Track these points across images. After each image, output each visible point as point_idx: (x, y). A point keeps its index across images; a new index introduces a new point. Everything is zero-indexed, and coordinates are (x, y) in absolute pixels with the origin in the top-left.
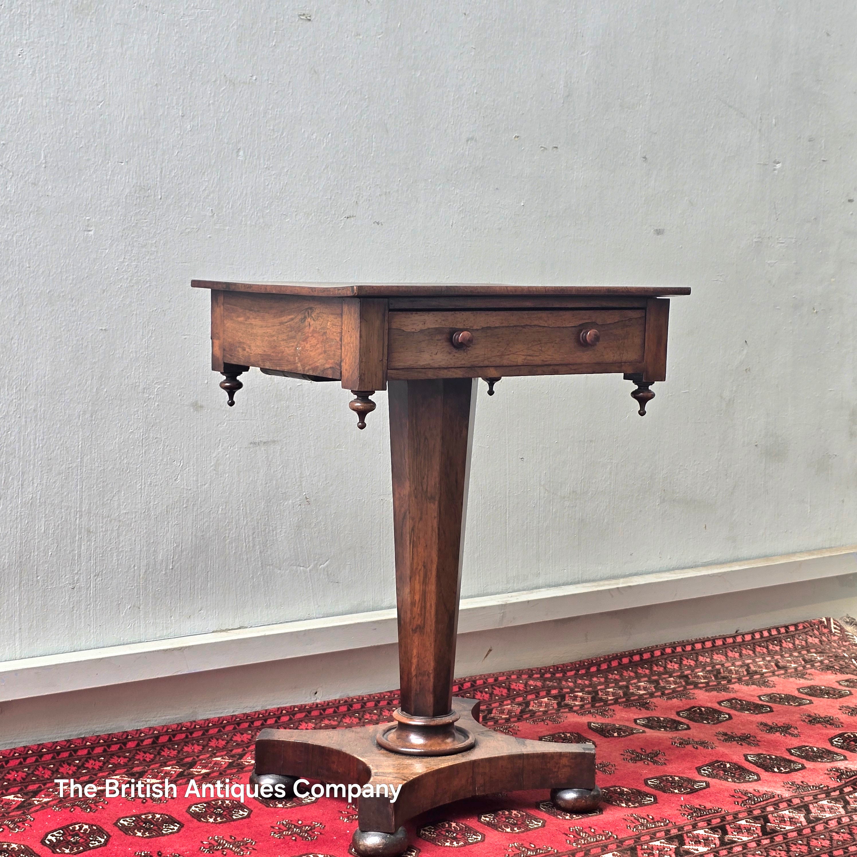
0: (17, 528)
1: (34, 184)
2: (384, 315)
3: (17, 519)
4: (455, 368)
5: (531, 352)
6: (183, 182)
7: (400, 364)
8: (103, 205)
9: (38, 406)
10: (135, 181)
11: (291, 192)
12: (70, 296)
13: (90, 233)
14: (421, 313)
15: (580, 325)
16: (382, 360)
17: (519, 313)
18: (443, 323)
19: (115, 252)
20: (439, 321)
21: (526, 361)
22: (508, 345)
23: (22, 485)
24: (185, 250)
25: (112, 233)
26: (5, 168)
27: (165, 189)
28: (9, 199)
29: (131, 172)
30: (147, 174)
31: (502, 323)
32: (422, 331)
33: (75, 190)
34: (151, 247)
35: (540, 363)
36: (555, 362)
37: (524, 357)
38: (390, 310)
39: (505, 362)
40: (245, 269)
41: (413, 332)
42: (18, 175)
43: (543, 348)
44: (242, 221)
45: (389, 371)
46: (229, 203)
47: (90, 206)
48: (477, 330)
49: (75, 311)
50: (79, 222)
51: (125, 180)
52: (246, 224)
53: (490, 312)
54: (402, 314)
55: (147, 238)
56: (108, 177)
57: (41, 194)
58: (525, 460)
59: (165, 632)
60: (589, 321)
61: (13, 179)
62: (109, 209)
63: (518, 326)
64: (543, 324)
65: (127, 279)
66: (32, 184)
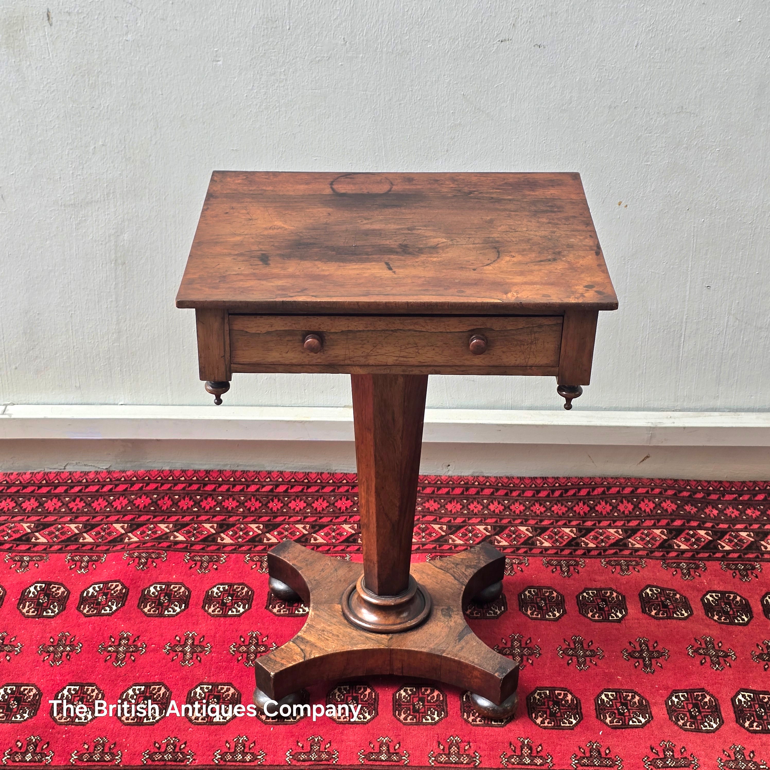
0: (163, 308)
1: (163, 20)
2: (223, 319)
3: (163, 301)
4: (311, 365)
5: (403, 354)
6: (312, 12)
7: (244, 360)
8: (230, 37)
9: (177, 212)
10: (262, 13)
11: (434, 17)
12: (201, 120)
13: (218, 63)
14: (266, 317)
15: (469, 331)
16: (224, 356)
17: (388, 318)
18: (294, 326)
19: (244, 80)
20: (290, 324)
21: (398, 362)
22: (375, 347)
23: (166, 275)
24: (315, 77)
25: (241, 62)
26: (134, 6)
27: (294, 20)
28: (139, 34)
29: (258, 5)
30: (274, 6)
31: (367, 327)
32: (268, 333)
33: (202, 23)
34: (280, 75)
35: (416, 363)
36: (436, 364)
37: (395, 358)
38: (229, 314)
39: (371, 361)
40: (379, 95)
41: (259, 334)
42: (147, 12)
43: (420, 351)
44: (377, 48)
45: (232, 365)
46: (363, 31)
47: (217, 38)
48: (336, 333)
49: (207, 133)
50: (207, 53)
51: (252, 12)
52: (382, 51)
53: (351, 318)
54: (246, 318)
55: (276, 67)
56: (235, 11)
57: (169, 28)
58: (712, 288)
59: (299, 401)
60: (482, 327)
61: (142, 16)
62: (237, 40)
63: (387, 330)
64: (418, 328)
65: (256, 105)
66: (161, 19)
